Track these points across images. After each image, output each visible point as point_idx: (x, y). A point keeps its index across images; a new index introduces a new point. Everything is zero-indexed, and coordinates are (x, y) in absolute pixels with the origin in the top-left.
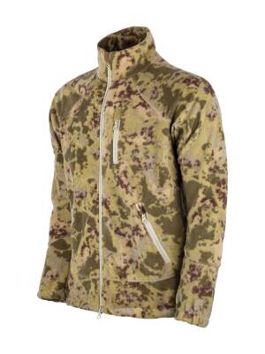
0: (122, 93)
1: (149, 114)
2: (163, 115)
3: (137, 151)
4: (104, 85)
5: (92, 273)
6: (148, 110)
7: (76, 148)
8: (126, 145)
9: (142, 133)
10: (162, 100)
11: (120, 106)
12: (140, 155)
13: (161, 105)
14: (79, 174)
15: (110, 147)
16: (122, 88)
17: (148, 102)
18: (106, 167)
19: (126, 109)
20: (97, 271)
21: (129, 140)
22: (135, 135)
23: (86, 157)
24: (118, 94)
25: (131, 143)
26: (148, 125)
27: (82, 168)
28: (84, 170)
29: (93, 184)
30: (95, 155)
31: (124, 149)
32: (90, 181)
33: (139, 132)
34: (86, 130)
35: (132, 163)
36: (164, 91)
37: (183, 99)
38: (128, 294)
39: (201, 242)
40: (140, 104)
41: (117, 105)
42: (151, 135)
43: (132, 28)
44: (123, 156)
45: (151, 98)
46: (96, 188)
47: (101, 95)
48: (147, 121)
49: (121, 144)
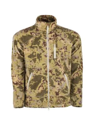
0: (54, 35)
1: (65, 42)
2: (70, 42)
3: (62, 54)
4: (45, 33)
5: (45, 95)
6: (64, 41)
7: (37, 54)
8: (59, 52)
9: (64, 48)
10: (68, 38)
11: (55, 39)
12: (63, 55)
13: (69, 39)
14: (39, 62)
15: (53, 53)
16: (53, 34)
17: (64, 39)
18: (51, 60)
19: (57, 41)
20: (47, 94)
21: (60, 50)
22: (62, 49)
23: (41, 56)
24: (52, 36)
25: (60, 52)
26: (65, 46)
27: (39, 60)
28: (40, 61)
29: (44, 65)
30: (45, 56)
31: (58, 53)
32: (43, 64)
33: (63, 48)
34: (40, 47)
35: (61, 58)
36: (68, 35)
37: (76, 38)
38: (60, 100)
39: (80, 81)
40: (61, 39)
41: (54, 39)
42: (66, 49)
43: (46, 16)
44: (58, 56)
45: (65, 37)
46: (46, 67)
47: (45, 36)
48: (65, 45)
49: (57, 52)
